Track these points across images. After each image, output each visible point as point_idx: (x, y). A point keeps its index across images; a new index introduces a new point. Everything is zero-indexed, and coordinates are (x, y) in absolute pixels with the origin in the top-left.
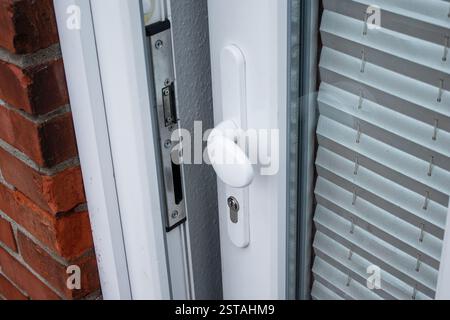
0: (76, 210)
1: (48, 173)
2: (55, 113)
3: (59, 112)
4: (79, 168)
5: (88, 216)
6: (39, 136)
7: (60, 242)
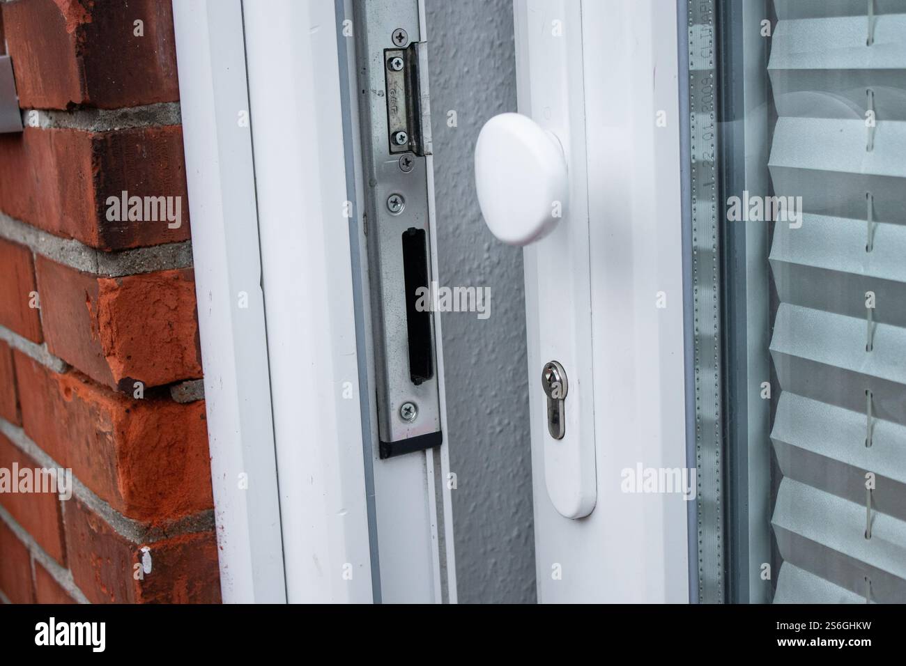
0: (175, 394)
1: (110, 270)
2: (140, 116)
3: (151, 117)
4: (190, 276)
5: (204, 417)
6: (95, 163)
7: (128, 474)
